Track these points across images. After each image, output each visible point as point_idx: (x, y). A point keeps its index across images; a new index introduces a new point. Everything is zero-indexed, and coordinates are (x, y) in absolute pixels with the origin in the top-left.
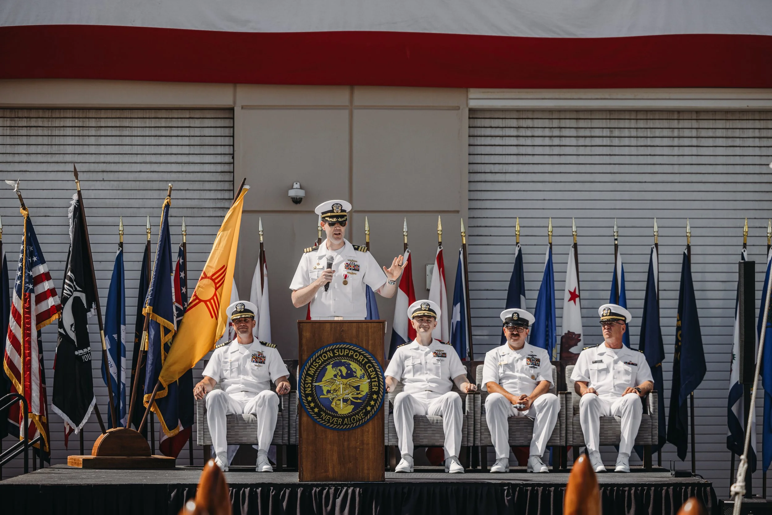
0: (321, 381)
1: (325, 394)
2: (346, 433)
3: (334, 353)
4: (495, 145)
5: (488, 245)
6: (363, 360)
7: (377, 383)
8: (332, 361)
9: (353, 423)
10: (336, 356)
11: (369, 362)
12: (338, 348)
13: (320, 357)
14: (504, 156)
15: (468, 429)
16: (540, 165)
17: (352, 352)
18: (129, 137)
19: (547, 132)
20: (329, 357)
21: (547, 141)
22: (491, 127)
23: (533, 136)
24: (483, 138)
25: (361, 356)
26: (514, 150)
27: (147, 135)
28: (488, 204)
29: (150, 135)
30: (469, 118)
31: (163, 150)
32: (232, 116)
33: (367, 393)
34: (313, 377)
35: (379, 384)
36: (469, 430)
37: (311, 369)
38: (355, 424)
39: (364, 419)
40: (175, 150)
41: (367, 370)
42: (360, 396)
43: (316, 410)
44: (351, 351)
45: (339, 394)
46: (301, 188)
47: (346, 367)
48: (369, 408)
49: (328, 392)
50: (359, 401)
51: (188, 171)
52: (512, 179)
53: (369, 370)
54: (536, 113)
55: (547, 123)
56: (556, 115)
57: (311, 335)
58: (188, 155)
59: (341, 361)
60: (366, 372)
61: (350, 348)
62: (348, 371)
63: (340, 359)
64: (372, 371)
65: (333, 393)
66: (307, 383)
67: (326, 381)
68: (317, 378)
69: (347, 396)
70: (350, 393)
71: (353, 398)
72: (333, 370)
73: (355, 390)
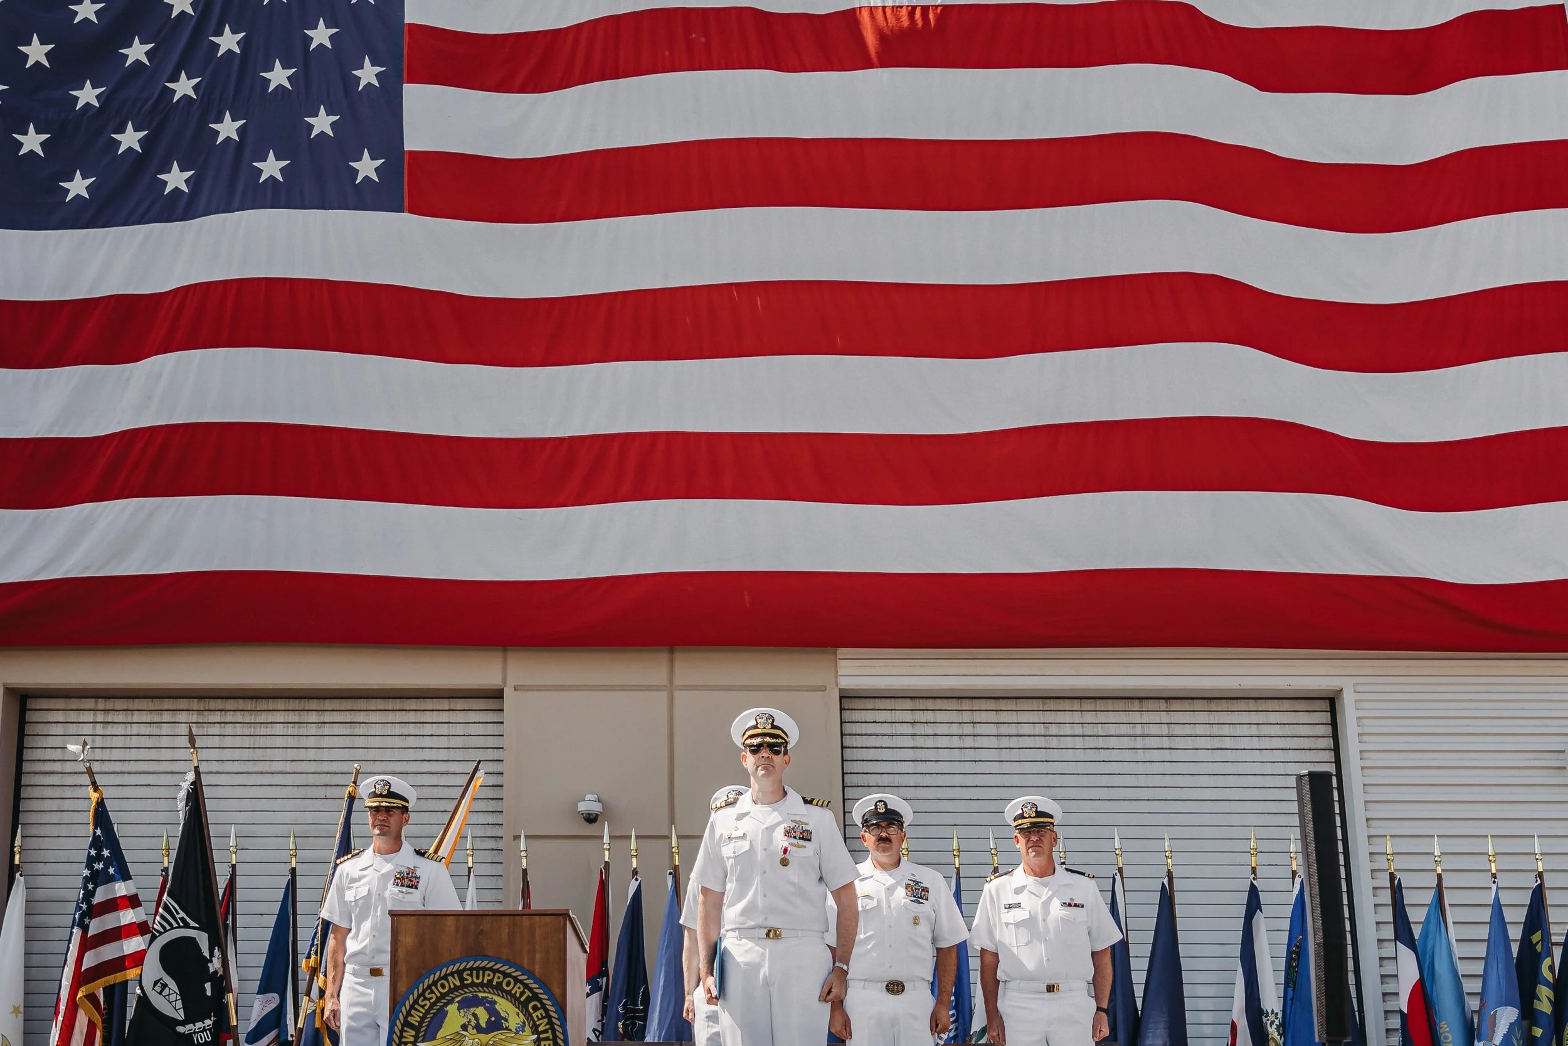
0: (434, 1038)
3: (462, 979)
4: (881, 748)
6: (522, 993)
7: (551, 1042)
8: (457, 996)
10: (467, 986)
11: (535, 997)
12: (471, 969)
13: (433, 988)
14: (895, 763)
16: (947, 775)
17: (499, 978)
18: (364, 737)
19: (955, 729)
20: (452, 986)
21: (955, 742)
22: (874, 722)
23: (934, 735)
24: (864, 737)
25: (518, 985)
30: (840, 707)
32: (501, 704)
34: (416, 1029)
35: (555, 1043)
37: (413, 1012)
41: (530, 1015)
44: (497, 975)
46: (597, 800)
47: (486, 1009)
53: (534, 1015)
54: (938, 701)
55: (954, 717)
56: (966, 705)
57: (416, 941)
58: (447, 762)
59: (477, 996)
60: (527, 1020)
61: (496, 967)
62: (490, 1017)
63: (476, 991)
64: (540, 1017)
66: (406, 1043)
67: (445, 1037)
68: (425, 1031)
72: (460, 1016)
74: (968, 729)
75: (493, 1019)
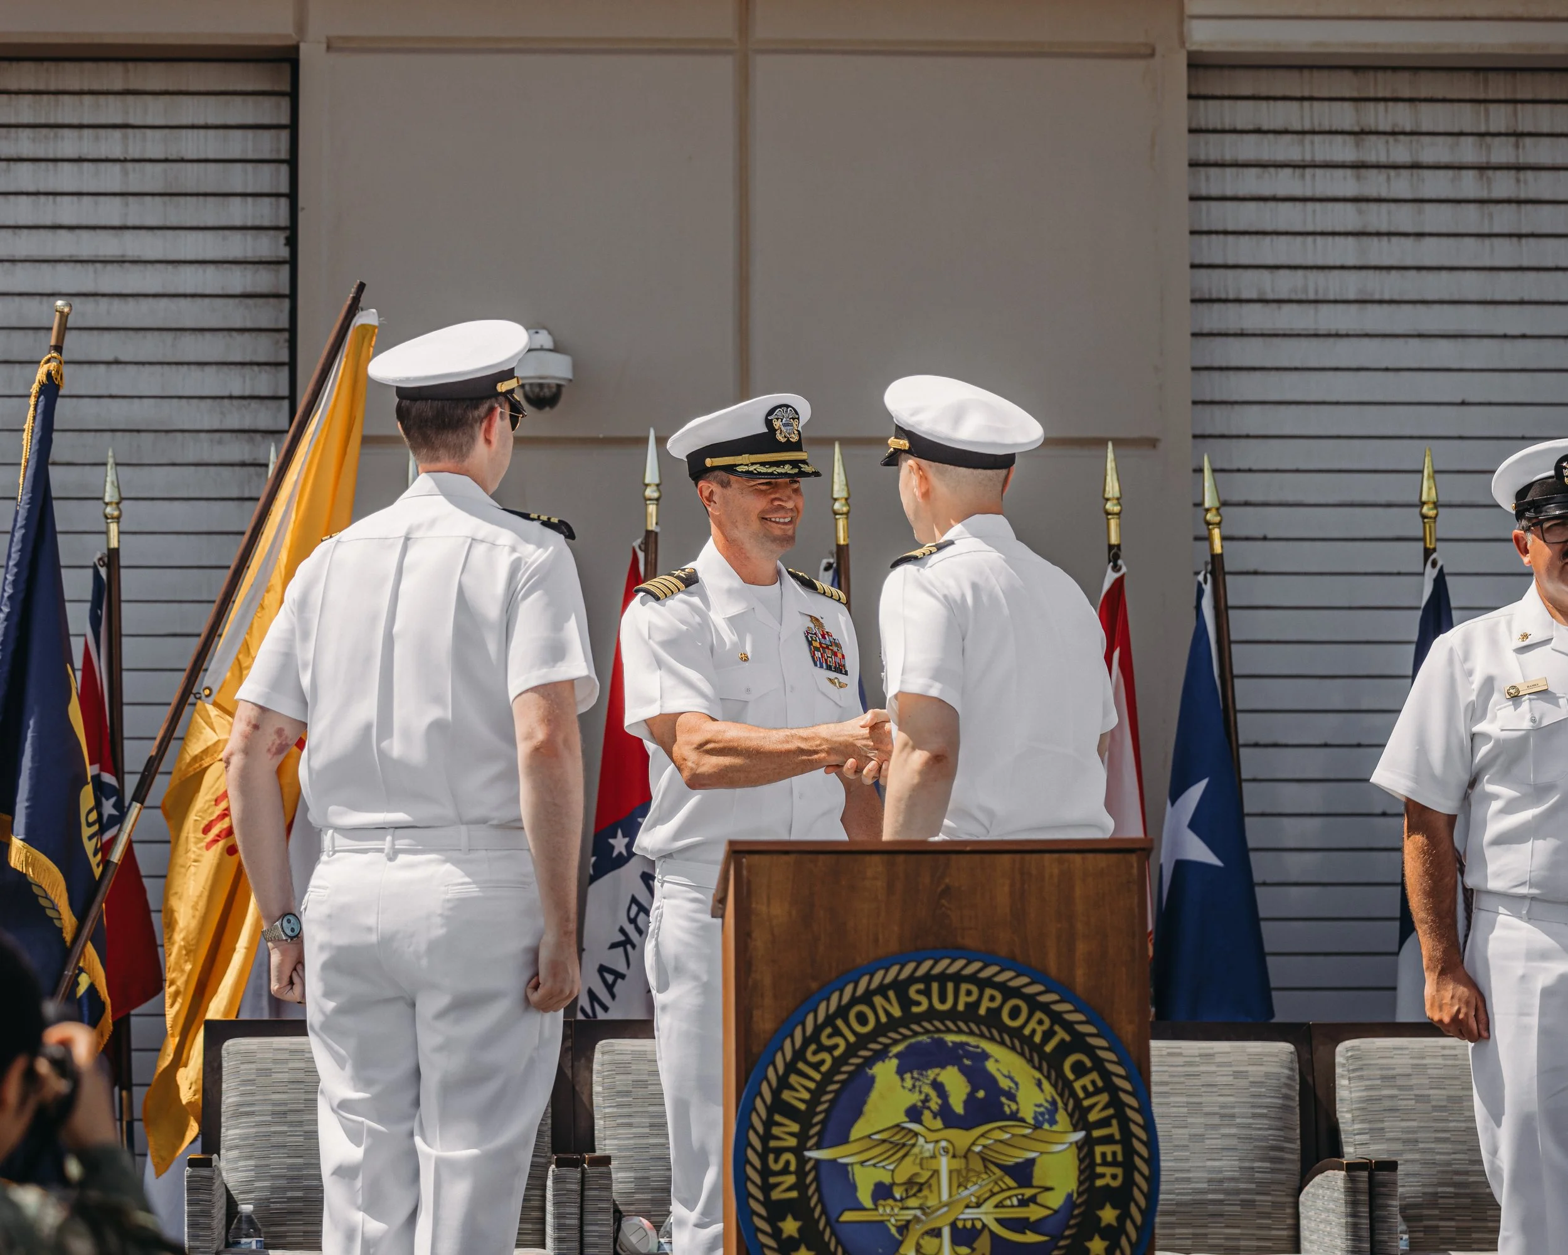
0: (844, 1140)
1: (867, 1202)
3: (906, 1003)
4: (1275, 199)
5: (1256, 573)
6: (1048, 1035)
7: (1118, 1148)
8: (896, 1042)
10: (919, 1018)
11: (1078, 1043)
12: (927, 978)
13: (840, 1023)
14: (1310, 239)
16: (1444, 274)
17: (992, 998)
19: (1468, 151)
20: (883, 1019)
21: (1469, 185)
22: (1258, 131)
23: (1416, 166)
24: (1229, 171)
25: (1039, 1015)
26: (1346, 217)
30: (1190, 95)
31: (22, 211)
32: (287, 84)
33: (1070, 1196)
34: (803, 1118)
35: (1129, 1151)
37: (794, 1079)
40: (68, 211)
41: (1068, 1084)
42: (1034, 1213)
44: (988, 992)
45: (932, 1202)
46: (560, 349)
47: (964, 1070)
49: (882, 1192)
50: (1031, 1238)
51: (117, 290)
52: (1343, 328)
53: (1077, 1086)
54: (1424, 76)
55: (1466, 117)
56: (1499, 87)
57: (794, 913)
58: (119, 232)
59: (942, 1042)
60: (1061, 1095)
61: (984, 974)
62: (974, 1090)
63: (938, 1031)
64: (1091, 1088)
65: (902, 1200)
66: (779, 1152)
67: (869, 1136)
68: (823, 1122)
69: (970, 1213)
70: (986, 1200)
71: (1000, 1221)
72: (903, 1087)
73: (1011, 1183)
74: (1502, 151)
75: (981, 1094)
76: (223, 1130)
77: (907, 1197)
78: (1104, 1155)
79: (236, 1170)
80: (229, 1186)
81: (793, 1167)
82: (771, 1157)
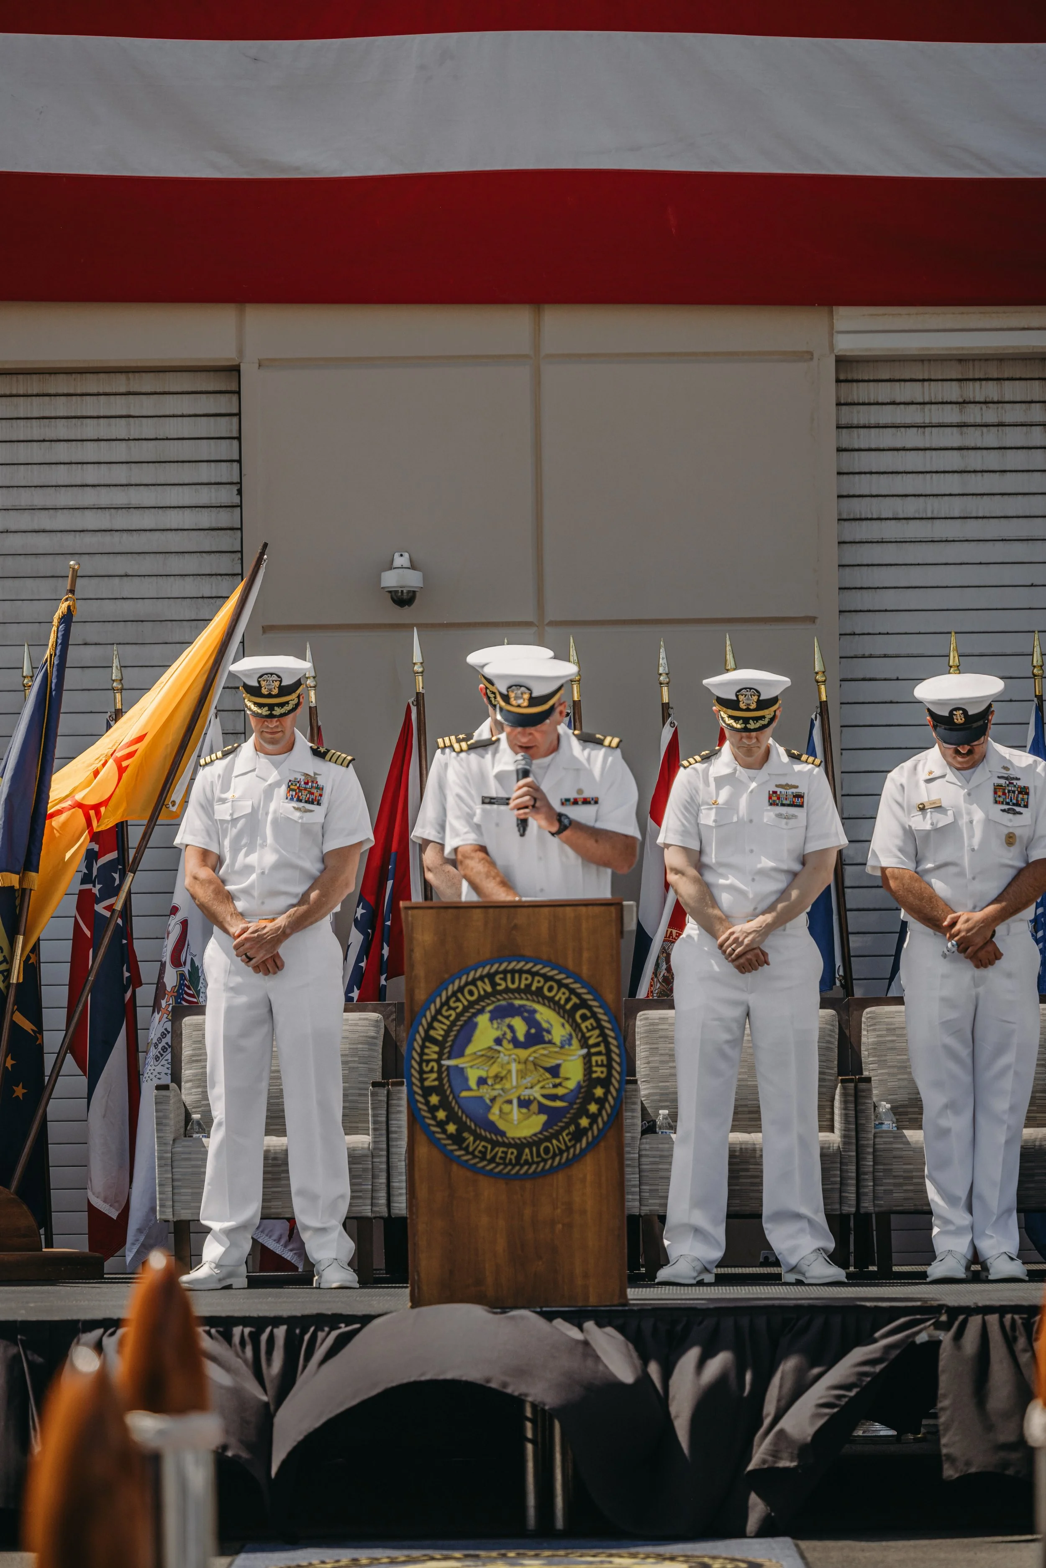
0: (461, 1054)
1: (474, 1087)
2: (528, 1185)
3: (494, 985)
5: (891, 702)
6: (568, 1000)
7: (604, 1058)
8: (488, 1005)
9: (545, 1161)
10: (500, 993)
11: (584, 1004)
12: (505, 972)
13: (460, 995)
15: (841, 1170)
16: (1020, 497)
17: (539, 982)
19: (1037, 413)
20: (482, 993)
21: (1037, 437)
23: (1001, 425)
24: (873, 431)
26: (954, 460)
27: (22, 438)
28: (888, 599)
29: (29, 438)
30: (838, 381)
31: (61, 475)
32: (234, 387)
33: (579, 1083)
34: (441, 1044)
35: (610, 1059)
36: (845, 1174)
37: (436, 1024)
38: (549, 1162)
39: (572, 1151)
40: (91, 475)
41: (578, 1025)
42: (560, 1091)
43: (451, 1128)
44: (537, 978)
45: (507, 1087)
46: (413, 566)
47: (524, 1019)
48: (584, 1122)
49: (482, 1081)
50: (559, 1104)
51: (125, 527)
52: (950, 536)
53: (583, 1026)
55: (1035, 391)
57: (435, 939)
58: (126, 488)
59: (512, 1005)
60: (575, 1031)
61: (535, 969)
62: (530, 1028)
63: (510, 998)
64: (590, 1027)
65: (492, 1085)
66: (428, 1062)
67: (475, 1053)
68: (451, 1046)
69: (528, 1092)
70: (536, 1085)
71: (544, 1096)
72: (493, 1028)
73: (548, 1075)
75: (533, 1031)
76: (183, 1071)
77: (495, 1083)
78: (597, 1062)
79: (190, 1094)
80: (186, 1104)
81: (436, 1069)
82: (424, 1064)
